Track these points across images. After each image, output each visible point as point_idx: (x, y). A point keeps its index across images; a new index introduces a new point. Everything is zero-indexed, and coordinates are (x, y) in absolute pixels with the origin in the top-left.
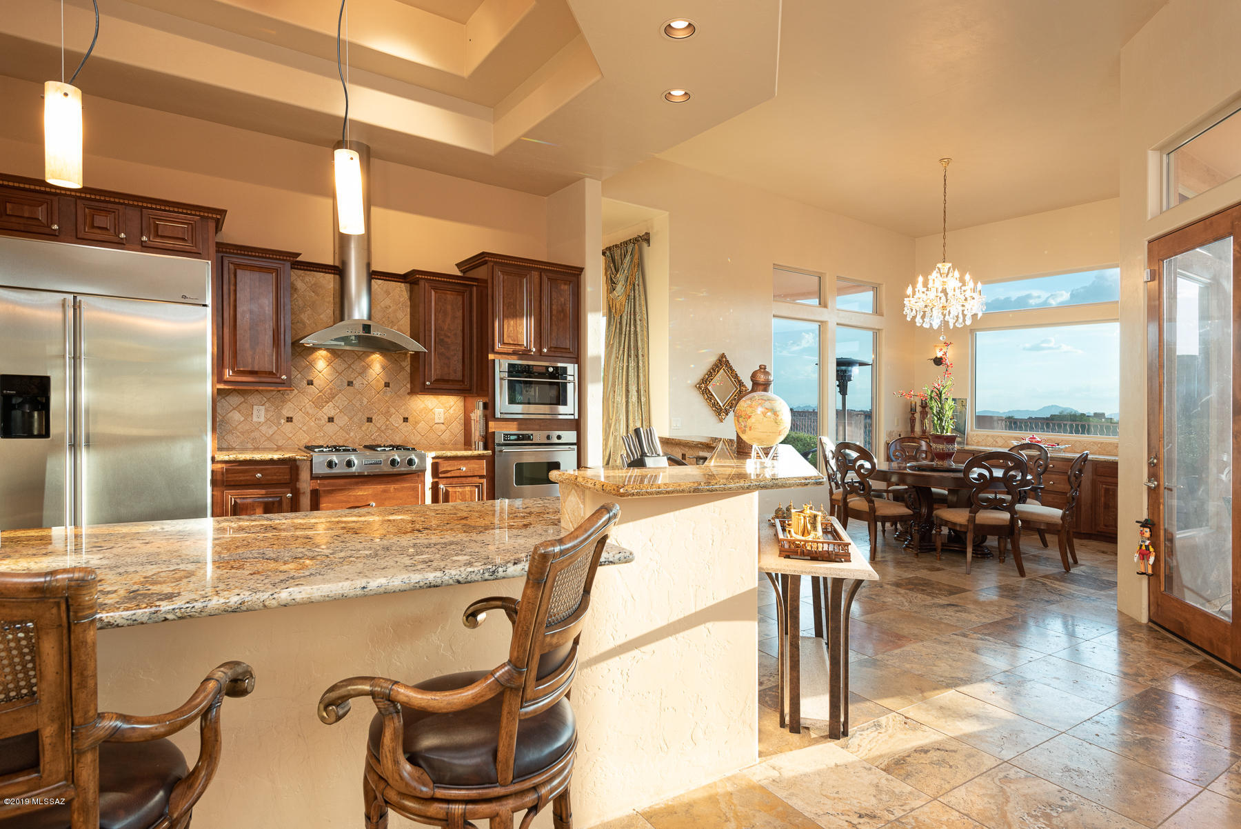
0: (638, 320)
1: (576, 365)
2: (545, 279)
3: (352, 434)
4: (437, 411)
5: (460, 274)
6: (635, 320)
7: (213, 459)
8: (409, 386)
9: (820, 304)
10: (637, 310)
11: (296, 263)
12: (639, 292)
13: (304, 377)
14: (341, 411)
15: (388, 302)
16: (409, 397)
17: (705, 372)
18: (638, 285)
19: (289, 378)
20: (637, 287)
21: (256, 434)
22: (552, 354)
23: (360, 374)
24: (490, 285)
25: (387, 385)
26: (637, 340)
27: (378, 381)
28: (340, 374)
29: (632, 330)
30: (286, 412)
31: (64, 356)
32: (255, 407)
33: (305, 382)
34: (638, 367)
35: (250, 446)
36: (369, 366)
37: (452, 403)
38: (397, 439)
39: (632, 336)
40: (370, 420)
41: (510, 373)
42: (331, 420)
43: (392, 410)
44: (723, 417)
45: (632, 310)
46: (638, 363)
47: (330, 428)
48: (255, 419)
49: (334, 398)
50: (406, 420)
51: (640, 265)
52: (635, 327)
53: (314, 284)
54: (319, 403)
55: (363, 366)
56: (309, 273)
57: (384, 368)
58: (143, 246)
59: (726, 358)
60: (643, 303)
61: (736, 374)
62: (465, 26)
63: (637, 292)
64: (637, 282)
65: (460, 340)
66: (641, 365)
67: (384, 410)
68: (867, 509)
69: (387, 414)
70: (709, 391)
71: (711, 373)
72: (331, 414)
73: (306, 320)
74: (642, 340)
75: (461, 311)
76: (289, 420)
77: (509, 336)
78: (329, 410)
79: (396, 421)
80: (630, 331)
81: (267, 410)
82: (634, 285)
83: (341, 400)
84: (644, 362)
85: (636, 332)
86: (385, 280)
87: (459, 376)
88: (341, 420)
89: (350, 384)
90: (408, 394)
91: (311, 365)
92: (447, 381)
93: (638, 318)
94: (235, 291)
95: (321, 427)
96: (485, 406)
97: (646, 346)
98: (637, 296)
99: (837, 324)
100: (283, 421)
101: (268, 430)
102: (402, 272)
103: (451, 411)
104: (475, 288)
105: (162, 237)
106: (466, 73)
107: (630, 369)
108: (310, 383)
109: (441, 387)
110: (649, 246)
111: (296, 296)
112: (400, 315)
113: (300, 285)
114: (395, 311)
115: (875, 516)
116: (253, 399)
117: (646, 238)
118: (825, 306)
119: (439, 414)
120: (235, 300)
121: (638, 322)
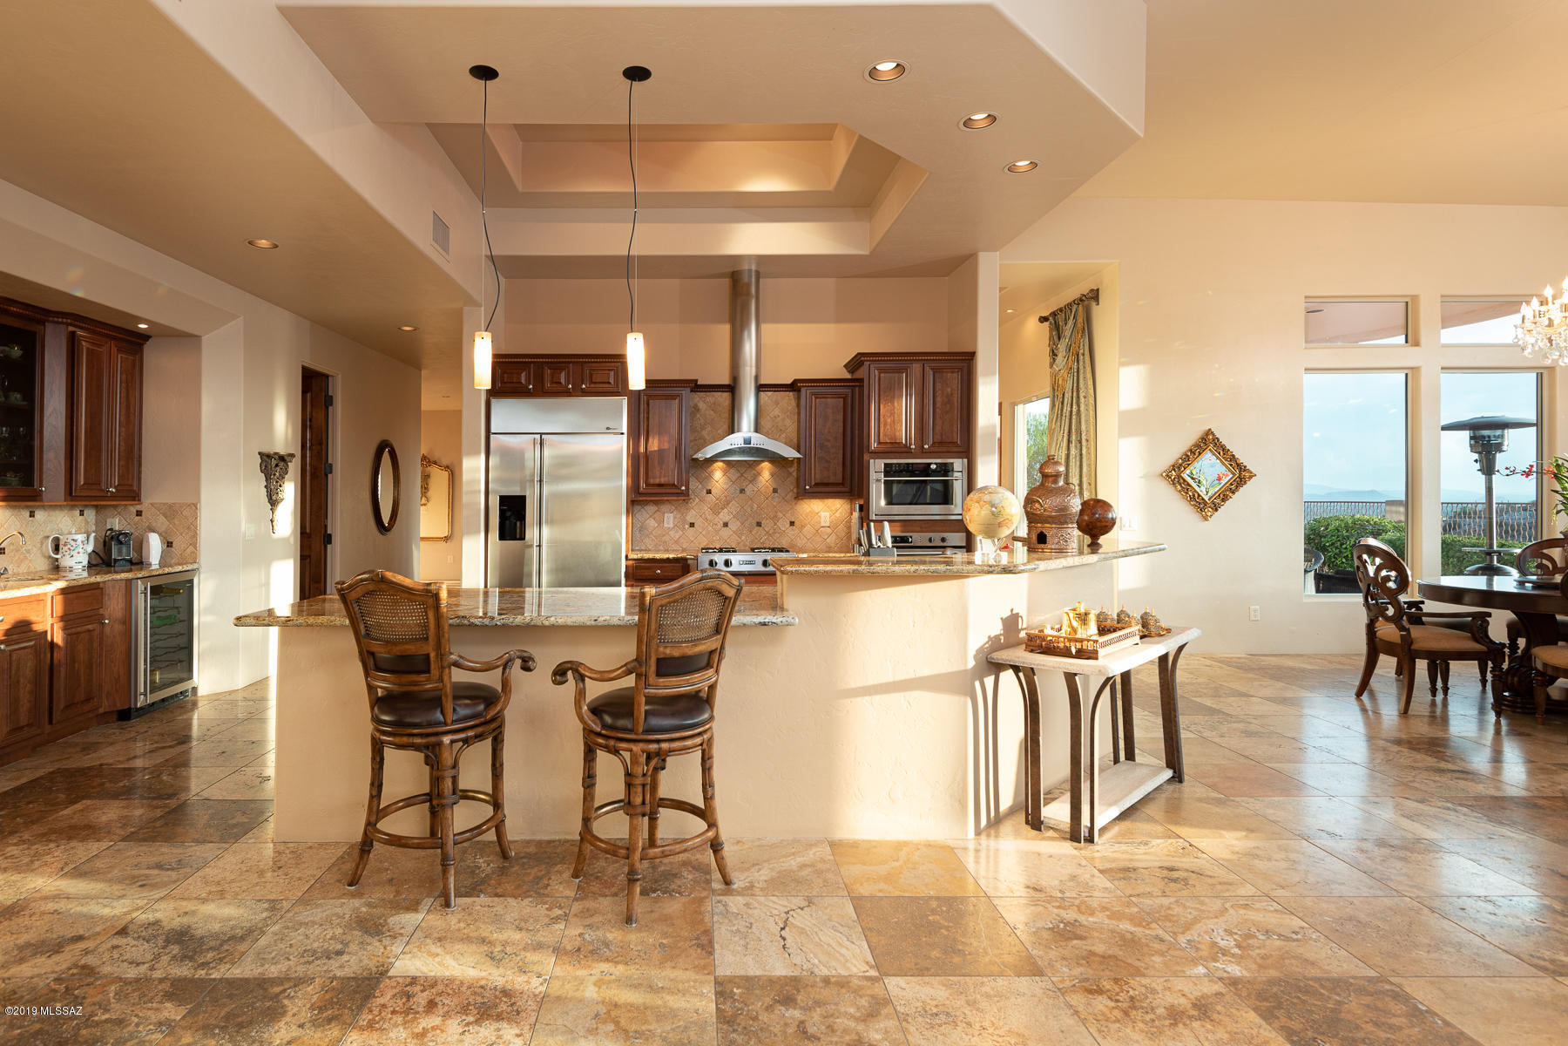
0: (1082, 397)
1: (966, 460)
2: (927, 369)
3: (743, 538)
4: (823, 514)
5: (848, 376)
6: (1078, 397)
7: (627, 556)
8: (795, 491)
9: (1407, 342)
10: (1081, 385)
11: (696, 387)
12: (1084, 362)
13: (703, 487)
14: (734, 517)
15: (777, 412)
16: (794, 502)
17: (1179, 456)
18: (1083, 355)
19: (688, 489)
20: (1081, 357)
21: (666, 538)
22: (936, 449)
23: (751, 482)
24: (866, 384)
25: (775, 491)
26: (1080, 422)
27: (767, 487)
28: (734, 483)
29: (1074, 410)
30: (690, 519)
31: (533, 481)
32: (666, 515)
33: (705, 491)
34: (1081, 455)
35: (661, 548)
36: (759, 474)
37: (838, 506)
38: (784, 542)
39: (1074, 417)
40: (759, 524)
41: (887, 473)
42: (726, 525)
43: (780, 515)
44: (1209, 514)
45: (1075, 385)
46: (1081, 450)
47: (725, 532)
48: (666, 525)
49: (728, 504)
50: (792, 523)
51: (1087, 328)
52: (1079, 406)
53: (714, 404)
54: (715, 510)
55: (754, 474)
56: (708, 394)
57: (772, 475)
58: (583, 392)
59: (1214, 435)
60: (1089, 375)
61: (1233, 456)
62: (831, 142)
63: (1081, 363)
64: (1081, 351)
65: (840, 443)
66: (1084, 452)
67: (772, 515)
68: (1398, 640)
69: (775, 518)
70: (1184, 480)
71: (1188, 456)
72: (726, 519)
73: (706, 437)
74: (1087, 421)
75: (842, 414)
76: (692, 525)
77: (885, 435)
78: (724, 516)
79: (783, 525)
80: (1071, 411)
81: (675, 518)
82: (1078, 355)
83: (734, 507)
84: (1088, 449)
85: (1079, 411)
86: (775, 391)
87: (839, 479)
88: (734, 526)
89: (742, 491)
90: (795, 498)
91: (710, 476)
92: (827, 485)
93: (1082, 395)
94: (648, 418)
95: (717, 532)
96: (861, 507)
97: (1092, 427)
98: (1081, 367)
99: (1442, 368)
100: (687, 526)
101: (675, 535)
102: (789, 382)
103: (837, 515)
104: (857, 389)
105: (595, 383)
106: (831, 188)
107: (1071, 457)
108: (709, 492)
109: (823, 490)
110: (1098, 304)
111: (698, 416)
112: (788, 422)
113: (701, 405)
114: (784, 419)
115: (1410, 649)
116: (664, 508)
117: (1095, 295)
118: (1417, 344)
119: (825, 517)
120: (648, 426)
121: (1082, 400)
